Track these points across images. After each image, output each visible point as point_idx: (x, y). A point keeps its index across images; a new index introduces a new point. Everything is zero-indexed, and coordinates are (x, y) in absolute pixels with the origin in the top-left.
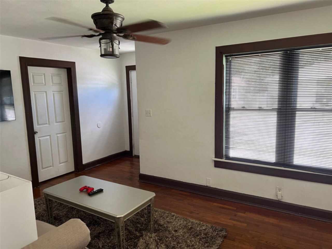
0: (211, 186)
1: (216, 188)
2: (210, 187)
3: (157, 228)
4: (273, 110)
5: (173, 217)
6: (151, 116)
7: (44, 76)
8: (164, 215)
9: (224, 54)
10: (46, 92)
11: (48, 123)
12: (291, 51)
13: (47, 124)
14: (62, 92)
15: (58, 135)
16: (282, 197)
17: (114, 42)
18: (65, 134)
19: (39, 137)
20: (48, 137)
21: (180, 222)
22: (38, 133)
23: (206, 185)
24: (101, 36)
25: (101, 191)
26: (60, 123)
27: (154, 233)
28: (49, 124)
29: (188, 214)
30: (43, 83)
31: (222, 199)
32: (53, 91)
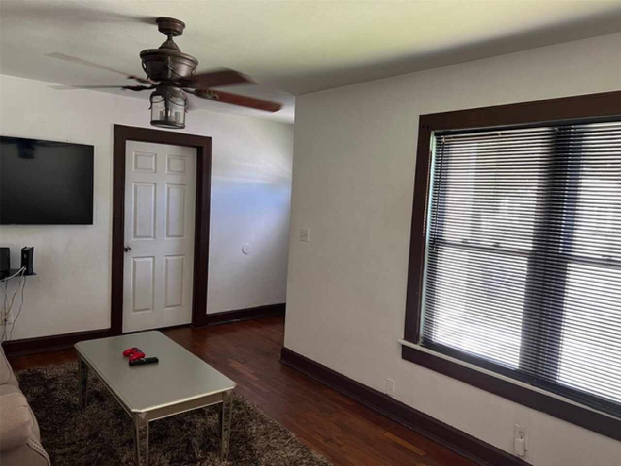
0: (394, 398)
1: (401, 403)
2: (392, 398)
3: (240, 453)
4: (521, 253)
5: (284, 441)
6: (307, 241)
7: (156, 158)
8: (273, 432)
9: (433, 130)
10: (155, 184)
11: (152, 235)
12: (563, 127)
13: (150, 237)
14: (183, 187)
15: (169, 258)
16: (525, 450)
17: (170, 100)
18: (181, 257)
19: (134, 258)
20: (151, 259)
21: (292, 452)
22: (131, 251)
23: (385, 393)
24: (155, 90)
25: (154, 361)
26: (174, 238)
27: (228, 460)
28: (155, 238)
29: (321, 440)
30: (152, 169)
31: (409, 429)
32: (167, 184)
